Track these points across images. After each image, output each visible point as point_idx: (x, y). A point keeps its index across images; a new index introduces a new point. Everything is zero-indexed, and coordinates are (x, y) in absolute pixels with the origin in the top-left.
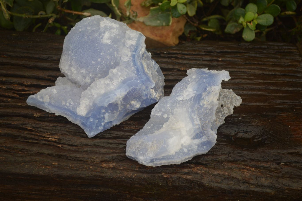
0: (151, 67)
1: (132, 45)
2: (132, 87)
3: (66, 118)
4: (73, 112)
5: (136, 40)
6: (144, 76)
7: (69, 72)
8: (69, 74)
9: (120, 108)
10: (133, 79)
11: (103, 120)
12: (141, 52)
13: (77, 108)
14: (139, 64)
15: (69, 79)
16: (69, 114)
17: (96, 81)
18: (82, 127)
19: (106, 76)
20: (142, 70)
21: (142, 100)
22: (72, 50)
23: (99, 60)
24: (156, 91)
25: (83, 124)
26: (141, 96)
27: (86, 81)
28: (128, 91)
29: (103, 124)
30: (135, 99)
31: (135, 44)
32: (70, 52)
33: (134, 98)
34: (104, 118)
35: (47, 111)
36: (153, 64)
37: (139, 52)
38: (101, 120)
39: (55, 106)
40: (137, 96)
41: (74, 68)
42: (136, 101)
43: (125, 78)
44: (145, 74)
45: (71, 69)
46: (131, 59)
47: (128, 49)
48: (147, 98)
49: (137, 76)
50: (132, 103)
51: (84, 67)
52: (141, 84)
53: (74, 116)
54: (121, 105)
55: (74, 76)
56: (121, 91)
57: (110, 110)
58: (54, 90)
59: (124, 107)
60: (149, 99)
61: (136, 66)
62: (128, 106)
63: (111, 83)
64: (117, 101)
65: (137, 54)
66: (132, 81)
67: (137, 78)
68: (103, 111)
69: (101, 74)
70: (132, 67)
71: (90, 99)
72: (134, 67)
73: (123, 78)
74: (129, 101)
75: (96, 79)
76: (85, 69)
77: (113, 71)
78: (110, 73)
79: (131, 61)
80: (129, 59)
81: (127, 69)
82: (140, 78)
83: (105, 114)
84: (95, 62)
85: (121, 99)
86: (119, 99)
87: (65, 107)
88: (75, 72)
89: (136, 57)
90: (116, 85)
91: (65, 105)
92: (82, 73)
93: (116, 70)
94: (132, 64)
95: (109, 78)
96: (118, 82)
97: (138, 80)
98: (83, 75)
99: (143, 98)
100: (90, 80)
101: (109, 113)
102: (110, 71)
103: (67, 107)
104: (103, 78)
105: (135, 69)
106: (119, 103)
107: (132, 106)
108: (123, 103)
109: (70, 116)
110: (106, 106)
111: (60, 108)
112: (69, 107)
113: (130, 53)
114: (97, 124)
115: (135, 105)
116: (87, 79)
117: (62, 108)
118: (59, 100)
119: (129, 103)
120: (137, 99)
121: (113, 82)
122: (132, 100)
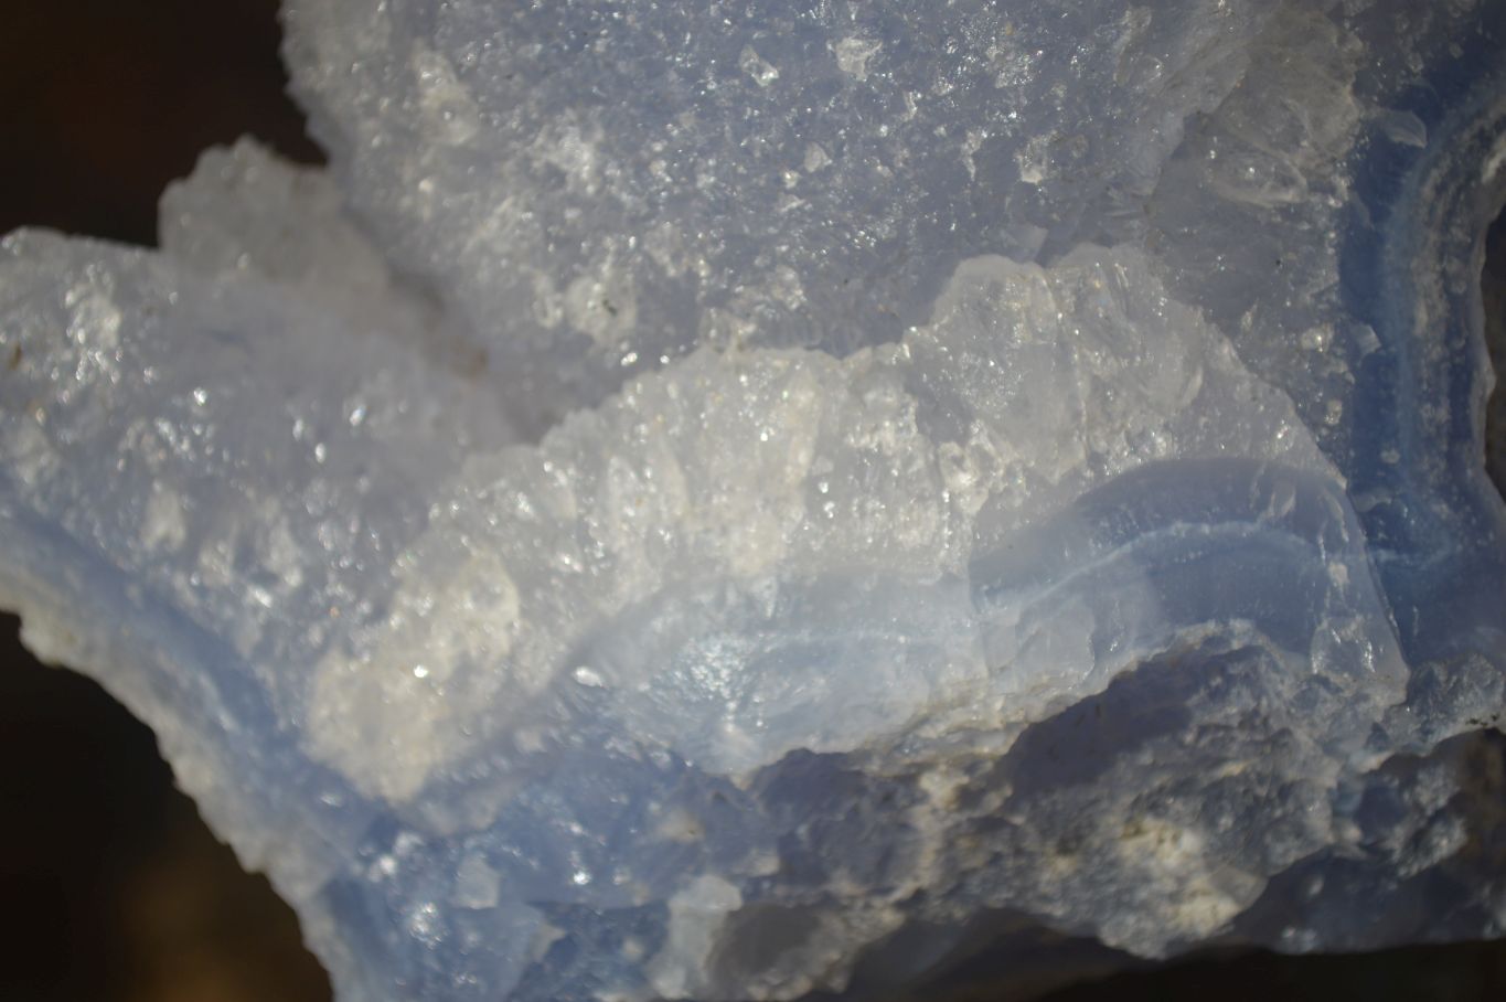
2: (1211, 627)
3: (145, 737)
4: (256, 687)
6: (1442, 509)
8: (372, 136)
9: (927, 859)
10: (1262, 505)
11: (632, 949)
13: (321, 651)
14: (1422, 316)
15: (361, 222)
16: (196, 699)
17: (704, 351)
18: (320, 932)
19: (885, 330)
20: (1443, 414)
21: (1287, 853)
25: (345, 898)
26: (1285, 791)
27: (565, 324)
28: (1128, 658)
30: (1197, 803)
33: (1182, 789)
34: (650, 925)
38: (608, 943)
39: (48, 530)
40: (1234, 769)
41: (463, 74)
42: (1191, 841)
43: (1153, 447)
44: (1464, 498)
45: (411, 78)
46: (1332, 202)
47: (1342, 40)
48: (1374, 849)
49: (1343, 484)
50: (1129, 849)
51: (595, 100)
52: (1359, 618)
53: (255, 753)
54: (958, 825)
55: (426, 186)
56: (1033, 629)
57: (787, 846)
58: (98, 302)
59: (996, 859)
60: (1402, 872)
61: (1367, 321)
62: (1064, 865)
63: (919, 464)
64: (925, 755)
65: (1446, 163)
66: (1249, 529)
67: (1339, 510)
68: (675, 826)
69: (811, 277)
70: (1309, 319)
71: (539, 595)
72: (1336, 341)
73: (1120, 446)
74: (1104, 805)
75: (726, 333)
76: (599, 135)
77: (1009, 286)
78: (946, 311)
79: (1323, 221)
80: (1314, 188)
81: (1230, 330)
82: (1381, 527)
83: (686, 886)
84: (784, 76)
85: (985, 749)
86: (955, 738)
87: (179, 581)
88: (460, 132)
89: (1422, 188)
90: (984, 518)
91: (187, 558)
92: (556, 176)
93: (1057, 290)
94: (1328, 276)
95: (910, 379)
96: (1031, 476)
97: (1334, 545)
98: (549, 217)
99: (1317, 818)
100: (628, 317)
101: (756, 882)
102: (954, 283)
103: (202, 591)
104: (825, 347)
105: (1343, 368)
106: (938, 787)
107: (1111, 881)
108: (994, 802)
109: (215, 729)
110: (737, 781)
111: (106, 573)
112: (228, 612)
113: (1345, 113)
114: (532, 973)
115: (1169, 886)
116: (597, 288)
117: (134, 592)
118: (121, 464)
119: (1092, 826)
120: (1226, 821)
121: (958, 462)
122: (1153, 805)
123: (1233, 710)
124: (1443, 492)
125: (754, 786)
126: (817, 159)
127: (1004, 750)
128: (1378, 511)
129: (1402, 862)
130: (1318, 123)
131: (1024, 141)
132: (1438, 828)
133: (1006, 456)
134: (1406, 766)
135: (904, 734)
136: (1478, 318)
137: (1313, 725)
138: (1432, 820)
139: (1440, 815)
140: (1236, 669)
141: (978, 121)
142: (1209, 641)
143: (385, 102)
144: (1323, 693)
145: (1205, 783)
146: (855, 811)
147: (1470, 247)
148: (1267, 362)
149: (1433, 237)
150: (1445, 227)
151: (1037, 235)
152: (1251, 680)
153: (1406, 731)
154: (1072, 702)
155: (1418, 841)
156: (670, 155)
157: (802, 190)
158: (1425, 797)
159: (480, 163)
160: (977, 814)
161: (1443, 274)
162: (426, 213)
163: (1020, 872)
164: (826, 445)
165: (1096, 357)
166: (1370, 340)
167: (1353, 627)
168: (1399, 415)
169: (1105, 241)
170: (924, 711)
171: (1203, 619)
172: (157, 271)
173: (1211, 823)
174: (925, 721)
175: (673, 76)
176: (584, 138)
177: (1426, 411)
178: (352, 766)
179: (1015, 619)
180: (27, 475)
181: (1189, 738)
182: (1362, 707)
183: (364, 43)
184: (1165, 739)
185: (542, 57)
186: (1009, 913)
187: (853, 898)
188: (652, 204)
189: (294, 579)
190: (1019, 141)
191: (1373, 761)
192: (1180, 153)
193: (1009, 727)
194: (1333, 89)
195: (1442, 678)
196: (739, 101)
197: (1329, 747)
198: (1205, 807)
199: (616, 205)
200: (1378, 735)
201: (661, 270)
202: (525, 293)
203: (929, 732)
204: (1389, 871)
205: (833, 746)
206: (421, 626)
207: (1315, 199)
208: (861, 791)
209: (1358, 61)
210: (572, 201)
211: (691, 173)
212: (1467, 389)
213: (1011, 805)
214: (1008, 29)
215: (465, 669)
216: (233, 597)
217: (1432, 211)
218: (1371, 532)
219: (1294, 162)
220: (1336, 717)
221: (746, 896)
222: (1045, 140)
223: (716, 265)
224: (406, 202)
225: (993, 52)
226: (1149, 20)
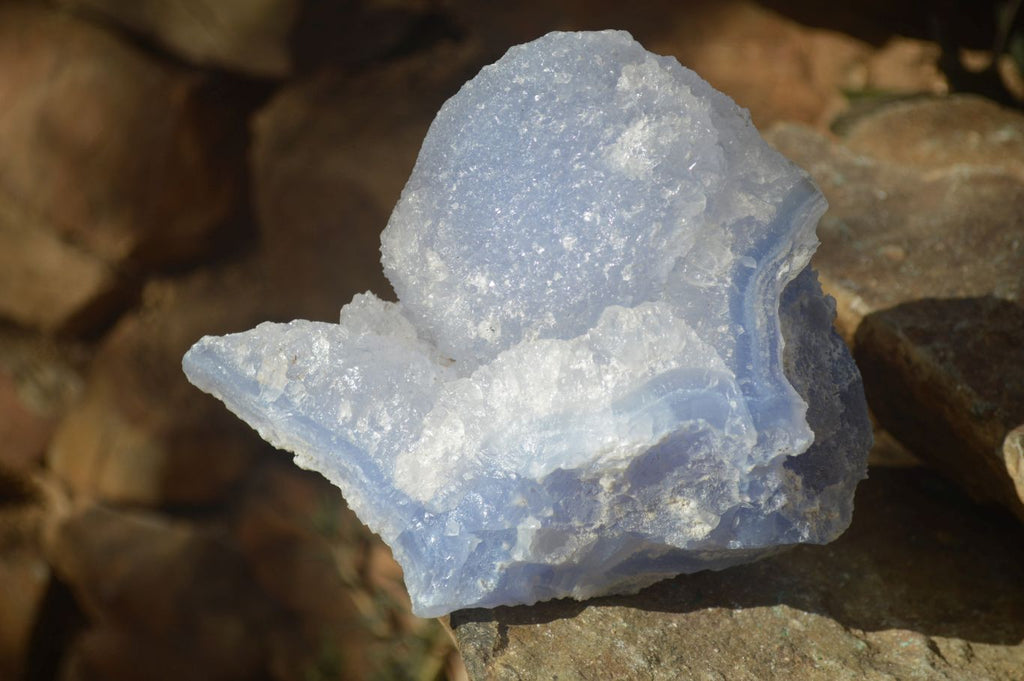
0: (820, 366)
1: (750, 220)
2: (692, 422)
3: (337, 490)
4: (376, 467)
5: (776, 204)
6: (768, 384)
7: (413, 273)
8: (413, 281)
9: (604, 513)
10: (708, 383)
11: (505, 546)
12: (785, 269)
13: (399, 451)
14: (758, 323)
16: (355, 475)
17: (523, 342)
18: (398, 553)
19: (582, 331)
20: (768, 355)
21: (725, 506)
22: (457, 169)
23: (568, 242)
24: (812, 490)
25: (407, 539)
26: (723, 485)
27: (478, 337)
28: (664, 432)
29: (498, 564)
30: (694, 490)
31: (767, 220)
32: (443, 176)
33: (689, 485)
34: (510, 537)
35: (263, 434)
36: (836, 356)
37: (777, 267)
38: (497, 544)
39: (306, 420)
40: (706, 478)
41: (442, 258)
42: (693, 504)
43: (671, 365)
44: (777, 381)
45: (426, 261)
46: (726, 286)
47: (726, 233)
48: (755, 504)
49: (734, 376)
50: (672, 507)
51: (486, 262)
52: (740, 418)
53: (377, 489)
54: (613, 500)
55: (431, 296)
56: (633, 424)
57: (556, 507)
58: (322, 340)
59: (628, 514)
60: (765, 512)
61: (740, 324)
62: (651, 516)
63: (594, 373)
64: (599, 470)
65: (764, 274)
66: (703, 391)
67: (733, 386)
68: (518, 501)
69: (557, 315)
70: (720, 323)
71: (471, 426)
72: (730, 330)
73: (660, 365)
74: (663, 491)
75: (531, 335)
76: (487, 274)
77: (621, 313)
78: (601, 323)
79: (723, 292)
80: (719, 282)
81: (694, 327)
82: (747, 390)
83: (523, 521)
84: (546, 250)
85: (619, 467)
86: (610, 463)
87: (350, 432)
88: (442, 277)
89: (756, 282)
90: (616, 389)
91: (352, 424)
92: (474, 288)
93: (636, 315)
94: (726, 309)
95: (590, 345)
96: (631, 375)
97: (732, 395)
98: (471, 302)
99: (735, 494)
100: (498, 333)
101: (546, 519)
102: (604, 314)
103: (357, 435)
104: (562, 338)
105: (732, 338)
106: (605, 483)
107: (668, 520)
108: (625, 489)
109: (362, 484)
110: (538, 480)
111: (324, 433)
112: (366, 441)
113: (729, 257)
114: (471, 556)
115: (687, 521)
116: (488, 324)
117: (334, 439)
118: (330, 394)
119: (660, 500)
120: (704, 496)
121: (607, 371)
122: (679, 491)
123: (702, 454)
124: (768, 379)
125: (544, 484)
126: (558, 276)
127: (626, 467)
128: (747, 384)
129: (765, 509)
130: (719, 260)
131: (623, 267)
132: (776, 496)
133: (622, 368)
134: (761, 471)
135: (593, 462)
136: (778, 324)
137: (728, 456)
138: (774, 495)
139: (777, 492)
140: (701, 439)
141: (608, 260)
142: (692, 427)
143: (417, 269)
144: (731, 444)
145: (696, 483)
146: (579, 496)
147: (774, 301)
148: (707, 336)
149: (761, 297)
150: (765, 294)
151: (630, 298)
152: (707, 443)
153: (758, 455)
154: (648, 449)
155: (770, 501)
156: (511, 278)
157: (553, 287)
158: (770, 484)
159: (449, 287)
160: (619, 494)
161: (765, 309)
162: (431, 305)
163: (636, 519)
164: (564, 368)
165: (650, 336)
166: (741, 330)
167: (738, 421)
168: (752, 354)
169: (652, 300)
170: (598, 454)
171: (688, 418)
172: (341, 330)
173: (699, 497)
174: (599, 458)
175: (511, 252)
176: (483, 275)
177: (762, 354)
178: (408, 491)
179: (627, 421)
180: (297, 401)
181: (689, 466)
182: (744, 448)
183: (410, 251)
184: (682, 467)
185: (469, 250)
186: (633, 533)
187: (579, 528)
188: (505, 295)
189: (389, 428)
190: (621, 267)
191: (749, 468)
192: (674, 270)
193: (627, 459)
194: (724, 250)
195: (769, 436)
196: (532, 259)
197: (735, 463)
198: (697, 491)
199: (494, 296)
200: (750, 458)
201: (508, 316)
202: (464, 328)
203: (601, 462)
204: (760, 513)
205: (570, 467)
206: (432, 440)
207: (721, 285)
208: (581, 489)
209: (732, 240)
210: (479, 296)
211: (517, 283)
212: (776, 347)
213: (631, 491)
214: (616, 231)
215: (447, 454)
216: (368, 436)
217: (760, 289)
218: (743, 391)
219: (712, 273)
220: (736, 452)
221: (544, 525)
222: (630, 266)
223: (527, 313)
224: (425, 302)
225: (612, 238)
226: (661, 227)
